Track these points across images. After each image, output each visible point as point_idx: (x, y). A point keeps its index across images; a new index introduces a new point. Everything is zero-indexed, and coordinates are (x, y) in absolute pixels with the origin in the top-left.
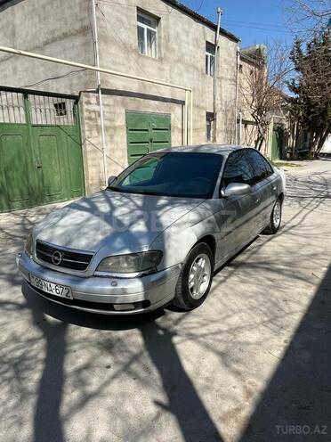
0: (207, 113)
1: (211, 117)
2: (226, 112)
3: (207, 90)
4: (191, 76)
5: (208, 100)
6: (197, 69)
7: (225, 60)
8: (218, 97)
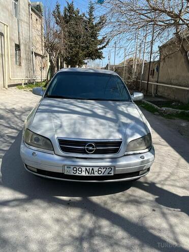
0: (16, 44)
1: (18, 47)
2: (25, 45)
3: (14, 27)
4: (5, 15)
5: (15, 35)
6: (8, 10)
7: (23, 8)
8: (21, 34)
